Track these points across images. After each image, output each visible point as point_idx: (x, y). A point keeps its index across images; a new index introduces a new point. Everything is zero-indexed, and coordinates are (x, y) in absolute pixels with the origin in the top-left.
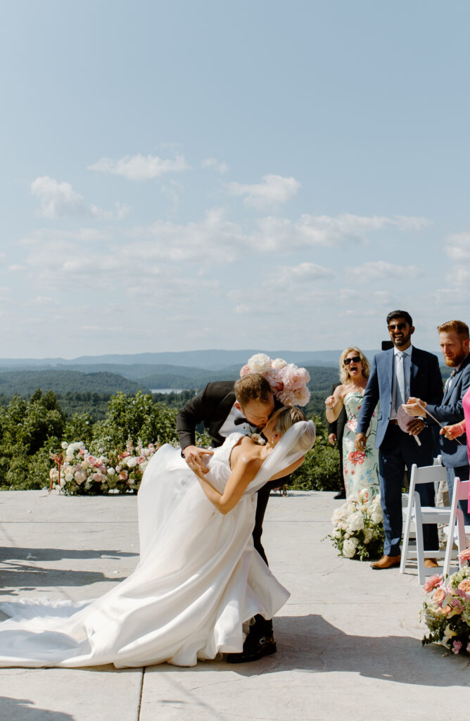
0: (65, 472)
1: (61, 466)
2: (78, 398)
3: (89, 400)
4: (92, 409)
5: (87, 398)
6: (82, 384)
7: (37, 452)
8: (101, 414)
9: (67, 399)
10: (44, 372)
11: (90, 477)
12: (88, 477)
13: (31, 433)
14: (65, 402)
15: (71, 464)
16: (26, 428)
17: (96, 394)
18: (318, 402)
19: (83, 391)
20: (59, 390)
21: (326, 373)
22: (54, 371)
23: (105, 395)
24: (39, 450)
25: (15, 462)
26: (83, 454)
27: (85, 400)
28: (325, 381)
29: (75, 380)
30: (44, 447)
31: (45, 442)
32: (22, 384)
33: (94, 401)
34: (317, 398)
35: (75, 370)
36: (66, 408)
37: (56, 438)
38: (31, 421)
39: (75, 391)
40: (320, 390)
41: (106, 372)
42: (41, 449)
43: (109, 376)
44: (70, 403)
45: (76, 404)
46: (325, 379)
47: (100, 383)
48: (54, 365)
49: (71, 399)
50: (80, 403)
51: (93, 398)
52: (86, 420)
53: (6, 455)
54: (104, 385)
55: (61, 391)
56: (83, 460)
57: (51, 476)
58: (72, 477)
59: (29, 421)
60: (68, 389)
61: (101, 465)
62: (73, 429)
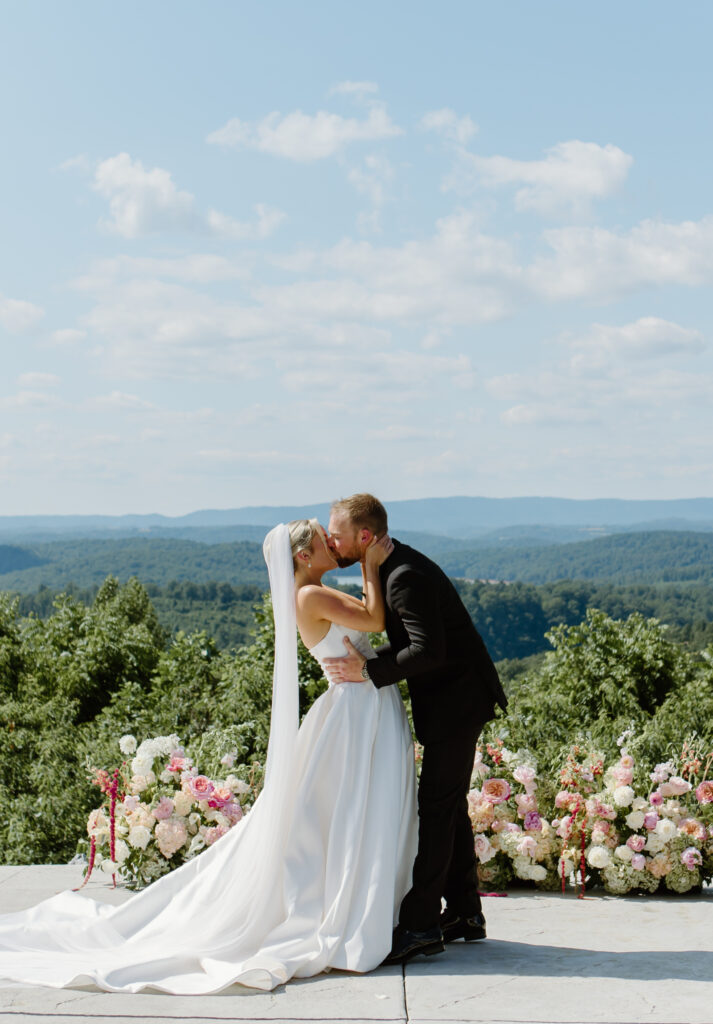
0: (129, 820)
1: (119, 805)
2: (193, 594)
3: (213, 598)
4: (219, 616)
5: (210, 594)
6: (199, 565)
7: (98, 717)
8: (237, 627)
9: (171, 597)
10: (124, 543)
11: (198, 837)
12: (192, 835)
13: (90, 674)
14: (167, 601)
15: (146, 798)
16: (79, 662)
17: (227, 586)
18: (680, 605)
19: (202, 580)
20: (155, 578)
21: (696, 544)
22: (145, 540)
23: (245, 588)
24: (100, 713)
25: (47, 744)
26: (179, 770)
27: (205, 598)
28: (693, 561)
29: (186, 559)
30: (110, 705)
31: (114, 695)
32: (82, 566)
33: (224, 600)
34: (679, 597)
35: (184, 537)
36: (168, 614)
37: (137, 685)
38: (90, 649)
39: (186, 580)
40: (683, 579)
41: (247, 543)
42: (105, 710)
43: (252, 551)
44: (175, 604)
45: (188, 607)
46: (693, 556)
47: (234, 565)
48: (144, 528)
49: (178, 596)
50: (196, 604)
51: (221, 595)
52: (202, 647)
53: (28, 726)
54: (243, 568)
55: (159, 581)
56: (178, 787)
57: (91, 833)
58: (148, 837)
59: (86, 647)
60: (171, 577)
61: (227, 801)
62: (172, 665)
